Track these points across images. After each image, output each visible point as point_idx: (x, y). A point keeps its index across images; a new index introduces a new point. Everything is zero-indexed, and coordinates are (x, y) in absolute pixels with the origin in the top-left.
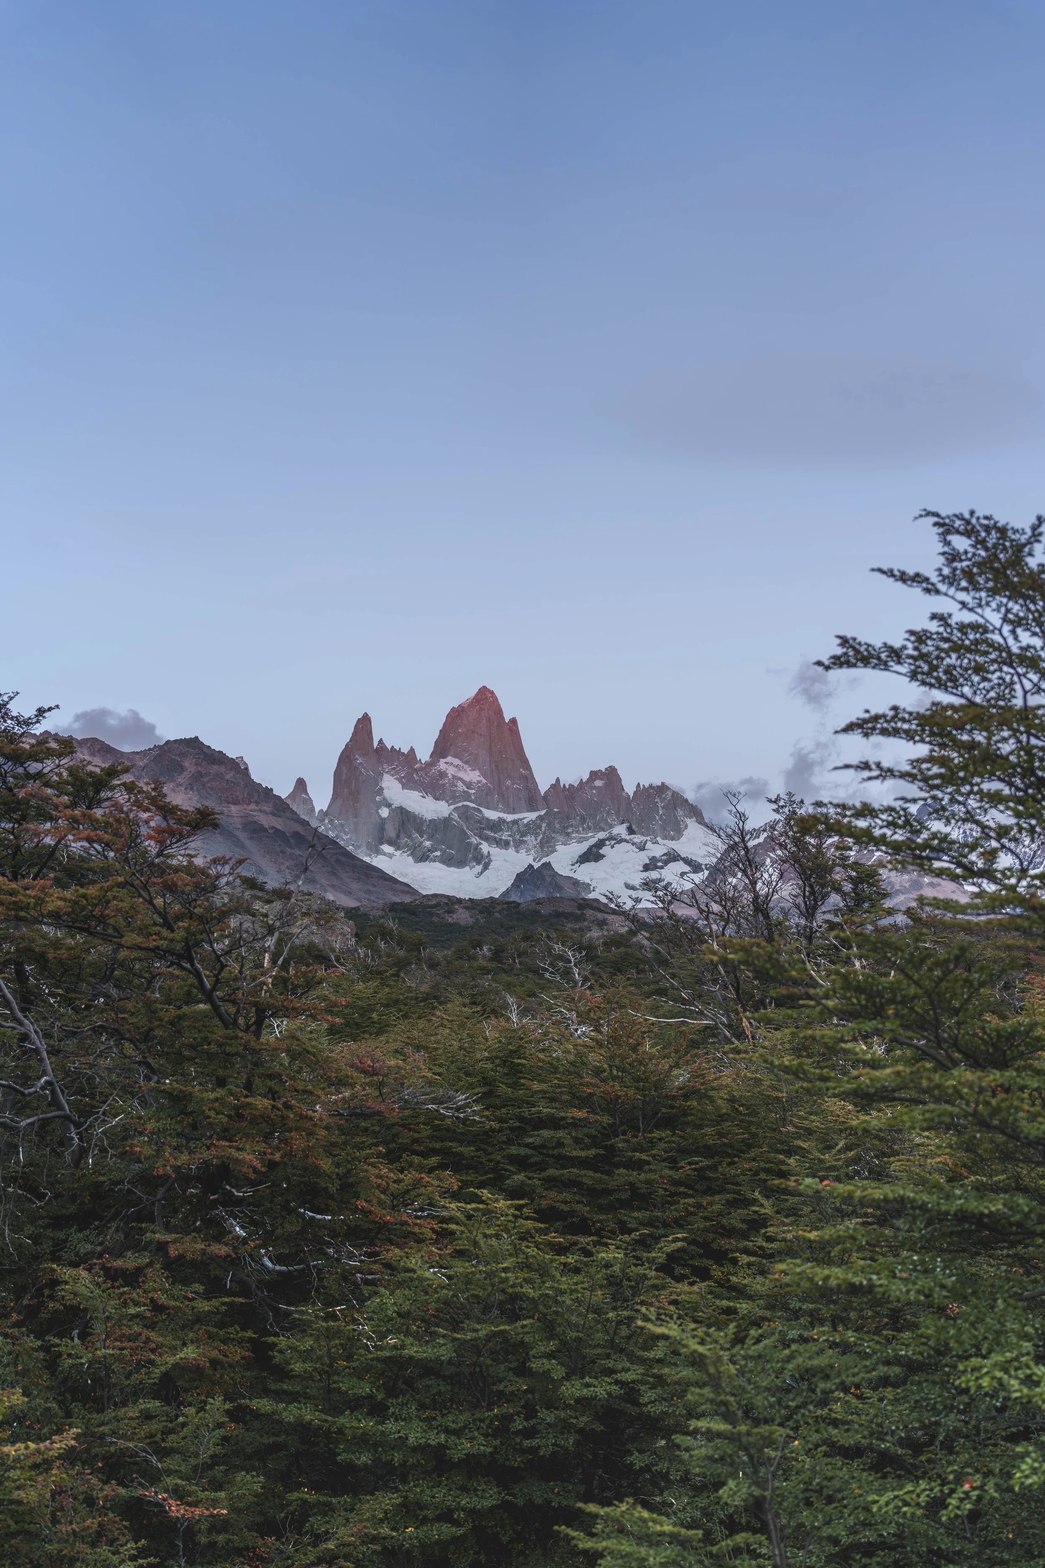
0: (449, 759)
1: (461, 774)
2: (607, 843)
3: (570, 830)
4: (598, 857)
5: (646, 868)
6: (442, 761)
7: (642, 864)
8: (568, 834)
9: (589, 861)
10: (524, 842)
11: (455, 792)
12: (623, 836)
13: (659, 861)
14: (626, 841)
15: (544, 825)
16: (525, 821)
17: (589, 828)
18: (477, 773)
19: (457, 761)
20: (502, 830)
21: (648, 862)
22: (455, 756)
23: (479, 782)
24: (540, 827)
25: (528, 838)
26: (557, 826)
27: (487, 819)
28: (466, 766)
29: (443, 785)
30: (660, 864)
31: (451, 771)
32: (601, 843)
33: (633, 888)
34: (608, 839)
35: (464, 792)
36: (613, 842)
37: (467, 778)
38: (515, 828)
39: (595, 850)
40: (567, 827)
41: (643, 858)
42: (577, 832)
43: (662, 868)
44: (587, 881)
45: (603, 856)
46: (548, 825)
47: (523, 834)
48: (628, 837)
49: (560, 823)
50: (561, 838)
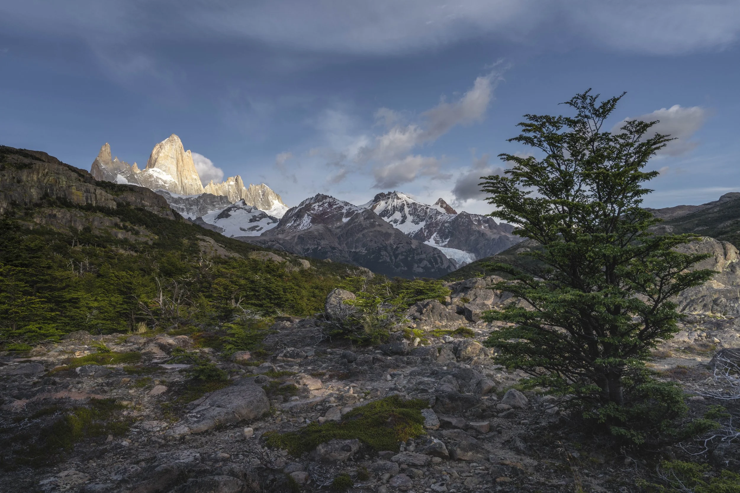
0: (155, 169)
1: (160, 176)
2: (233, 209)
3: (215, 204)
4: (228, 216)
5: (251, 221)
6: (151, 170)
7: (249, 219)
8: (214, 205)
9: (223, 218)
10: (191, 209)
11: (157, 185)
12: (241, 206)
13: (257, 217)
14: (242, 208)
15: (201, 201)
16: (192, 199)
17: (224, 203)
18: (170, 176)
19: (158, 170)
20: (180, 203)
21: (252, 218)
22: (158, 168)
23: (170, 181)
24: (200, 202)
25: (193, 207)
26: (209, 201)
27: (173, 198)
28: (164, 173)
29: (151, 181)
30: (258, 219)
31: (155, 175)
32: (229, 209)
33: (244, 230)
34: (233, 207)
35: (162, 185)
36: (235, 209)
37: (164, 179)
38: (187, 202)
39: (226, 212)
40: (214, 202)
41: (250, 216)
42: (219, 204)
43: (258, 221)
44: (221, 227)
45: (230, 215)
46: (204, 201)
47: (191, 205)
48: (243, 207)
49: (210, 200)
50: (210, 207)
